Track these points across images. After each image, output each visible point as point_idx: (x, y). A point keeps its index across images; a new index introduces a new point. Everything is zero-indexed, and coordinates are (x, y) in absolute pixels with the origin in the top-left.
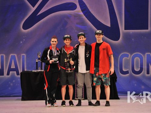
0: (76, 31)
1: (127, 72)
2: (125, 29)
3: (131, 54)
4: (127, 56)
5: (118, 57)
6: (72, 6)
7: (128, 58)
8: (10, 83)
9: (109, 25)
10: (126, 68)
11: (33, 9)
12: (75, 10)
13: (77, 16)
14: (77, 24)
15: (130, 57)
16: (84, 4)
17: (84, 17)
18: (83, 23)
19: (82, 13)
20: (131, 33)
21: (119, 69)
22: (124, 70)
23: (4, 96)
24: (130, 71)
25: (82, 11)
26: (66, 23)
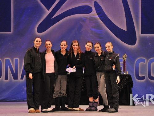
0: (91, 35)
1: (143, 78)
2: (141, 34)
3: (148, 59)
4: (144, 61)
5: (134, 62)
6: (87, 10)
7: (145, 63)
8: (23, 87)
9: (125, 29)
10: (142, 73)
11: (48, 12)
12: (91, 14)
13: (92, 19)
14: (92, 27)
15: (147, 62)
16: (100, 7)
17: (100, 21)
18: (98, 27)
19: (97, 17)
20: (148, 37)
21: (135, 74)
22: (140, 75)
23: (18, 100)
24: (146, 76)
25: (98, 14)
26: (81, 27)
